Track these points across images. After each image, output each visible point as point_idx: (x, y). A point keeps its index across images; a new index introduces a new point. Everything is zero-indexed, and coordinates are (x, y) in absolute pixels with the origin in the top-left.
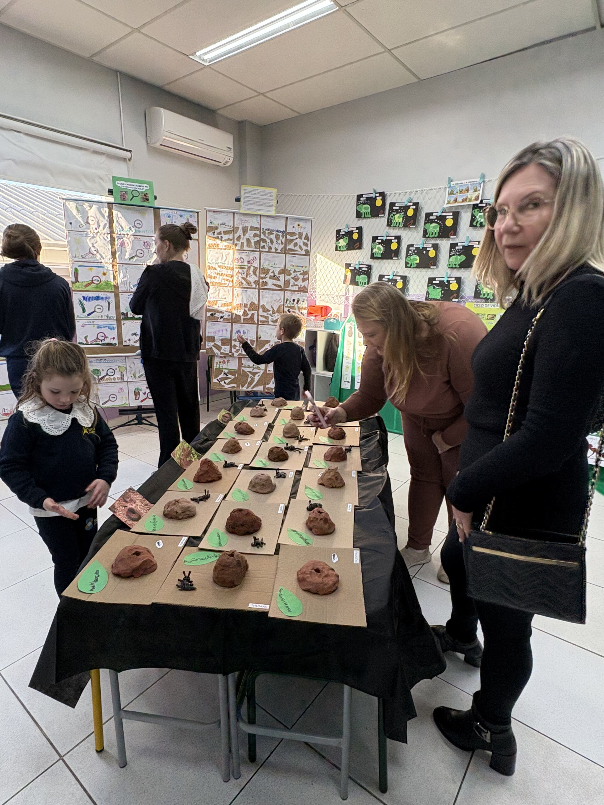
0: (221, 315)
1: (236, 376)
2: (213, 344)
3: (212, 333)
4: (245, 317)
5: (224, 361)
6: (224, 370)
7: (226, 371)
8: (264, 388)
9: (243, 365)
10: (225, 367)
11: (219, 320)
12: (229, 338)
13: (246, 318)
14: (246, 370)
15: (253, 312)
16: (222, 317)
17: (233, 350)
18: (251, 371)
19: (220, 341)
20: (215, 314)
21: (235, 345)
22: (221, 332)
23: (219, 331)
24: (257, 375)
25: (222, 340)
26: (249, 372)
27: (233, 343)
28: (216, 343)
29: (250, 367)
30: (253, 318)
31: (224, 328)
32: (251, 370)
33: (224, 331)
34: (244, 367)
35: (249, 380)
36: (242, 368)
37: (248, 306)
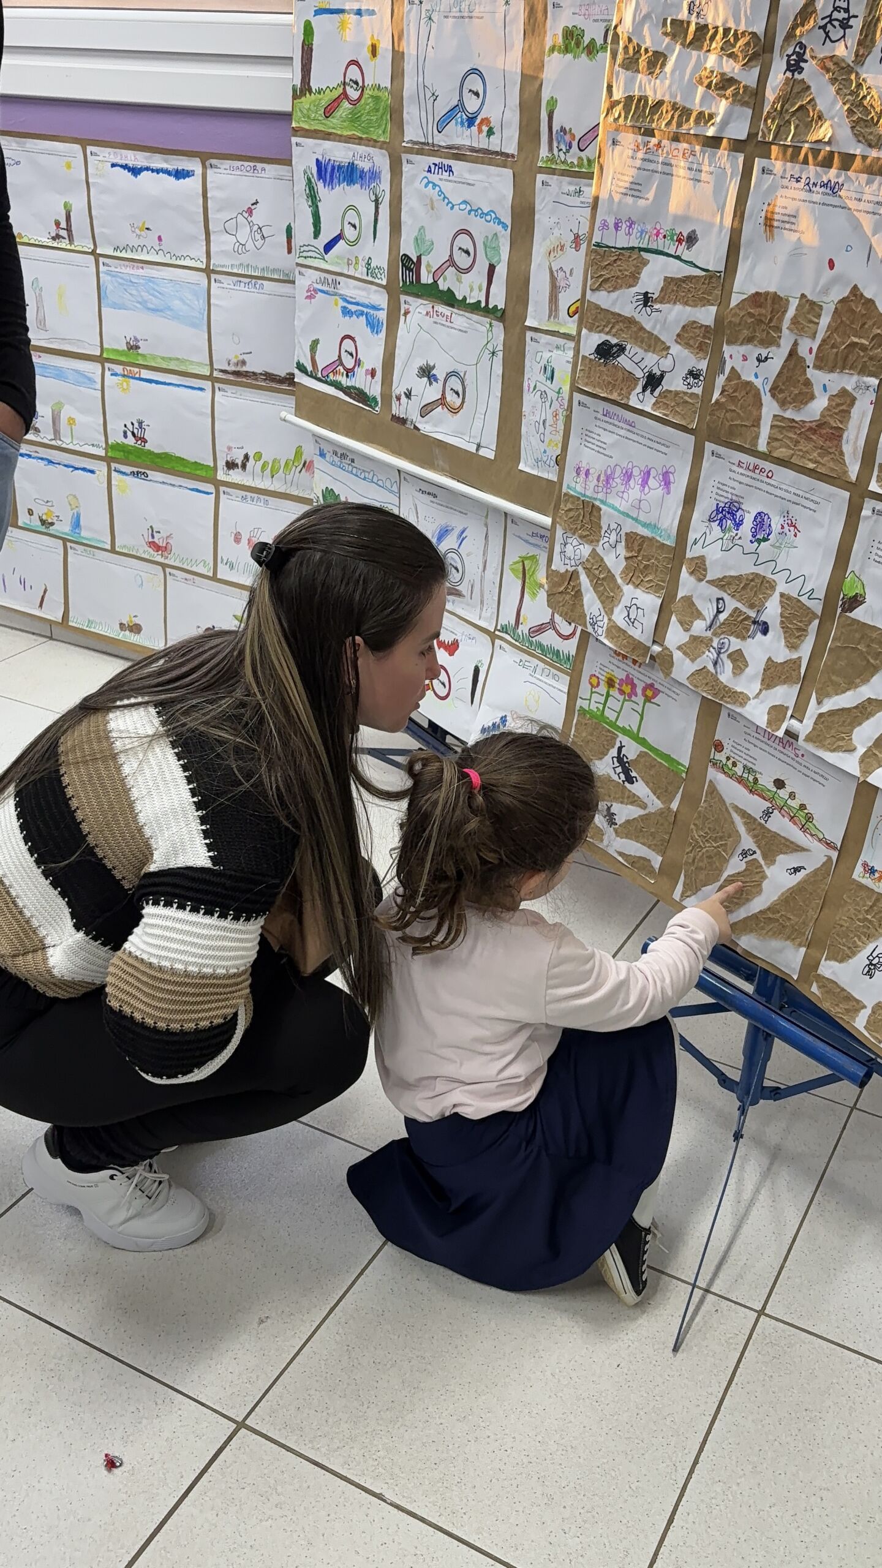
0: (651, 361)
1: (674, 806)
2: (585, 550)
3: (592, 481)
4: (789, 414)
5: (629, 681)
6: (622, 738)
7: (632, 751)
8: (809, 968)
9: (721, 757)
10: (628, 720)
11: (633, 402)
12: (670, 542)
13: (792, 425)
14: (732, 792)
15: (849, 381)
16: (653, 381)
17: (675, 636)
18: (757, 814)
19: (621, 550)
20: (622, 349)
21: (688, 600)
22: (634, 491)
23: (628, 476)
24: (786, 861)
25: (633, 541)
26: (744, 814)
27: (687, 583)
28: (599, 550)
29: (753, 788)
30: (837, 435)
31: (656, 461)
32: (755, 805)
33: (652, 482)
34: (722, 769)
35: (735, 865)
36: (712, 774)
37: (825, 321)
